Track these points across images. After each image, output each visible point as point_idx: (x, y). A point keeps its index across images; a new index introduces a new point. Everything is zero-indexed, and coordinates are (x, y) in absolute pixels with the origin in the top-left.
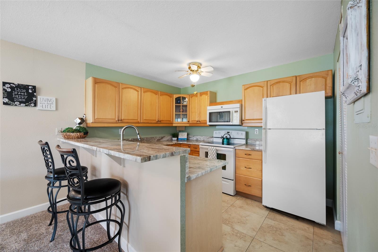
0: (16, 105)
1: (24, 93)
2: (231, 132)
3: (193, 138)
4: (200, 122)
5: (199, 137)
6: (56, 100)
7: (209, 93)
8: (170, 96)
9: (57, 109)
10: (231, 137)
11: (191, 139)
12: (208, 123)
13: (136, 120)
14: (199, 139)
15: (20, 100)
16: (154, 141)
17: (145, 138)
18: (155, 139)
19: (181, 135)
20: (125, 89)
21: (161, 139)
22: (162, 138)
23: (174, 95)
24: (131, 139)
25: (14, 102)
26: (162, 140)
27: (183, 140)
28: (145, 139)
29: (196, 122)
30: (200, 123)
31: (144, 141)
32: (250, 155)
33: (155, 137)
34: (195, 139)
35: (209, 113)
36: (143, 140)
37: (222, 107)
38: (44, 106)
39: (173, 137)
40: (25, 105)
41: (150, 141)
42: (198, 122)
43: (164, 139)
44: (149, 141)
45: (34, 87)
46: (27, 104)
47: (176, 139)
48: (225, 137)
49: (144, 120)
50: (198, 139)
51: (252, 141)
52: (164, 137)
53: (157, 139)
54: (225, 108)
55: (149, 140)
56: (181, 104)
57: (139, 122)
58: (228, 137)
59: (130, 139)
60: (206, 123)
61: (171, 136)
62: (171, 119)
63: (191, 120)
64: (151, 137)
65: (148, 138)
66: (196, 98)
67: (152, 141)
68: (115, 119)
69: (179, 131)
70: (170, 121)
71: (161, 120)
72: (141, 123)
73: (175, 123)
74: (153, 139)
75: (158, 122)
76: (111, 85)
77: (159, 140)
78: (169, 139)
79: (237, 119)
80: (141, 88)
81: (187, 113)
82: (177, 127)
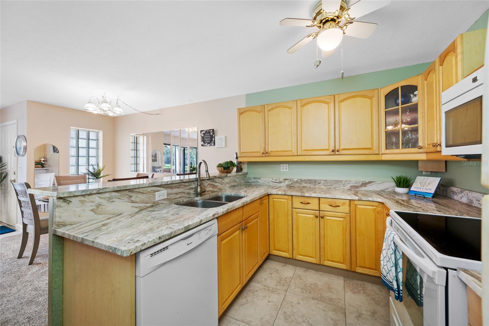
0: (206, 146)
1: (209, 136)
3: (460, 196)
5: (475, 194)
6: (226, 137)
8: (368, 94)
9: (226, 146)
11: (456, 197)
12: (445, 151)
15: (207, 142)
16: (342, 187)
17: (321, 180)
18: (344, 184)
19: (420, 183)
20: (273, 110)
21: (361, 186)
22: (364, 184)
23: (382, 89)
24: (296, 180)
25: (205, 143)
26: (364, 188)
27: (421, 196)
28: (322, 182)
31: (321, 184)
33: (346, 181)
34: (464, 200)
35: (445, 113)
36: (317, 183)
37: (475, 80)
38: (218, 145)
39: (398, 187)
40: (209, 145)
41: (333, 187)
43: (369, 188)
44: (330, 186)
45: (213, 130)
46: (211, 144)
47: (402, 190)
49: (304, 150)
50: (471, 201)
52: (370, 182)
53: (349, 185)
56: (400, 107)
57: (294, 154)
59: (294, 180)
61: (394, 184)
62: (372, 144)
63: (426, 144)
64: (335, 180)
65: (328, 181)
66: (434, 76)
67: (339, 187)
68: (260, 152)
69: (429, 173)
70: (369, 149)
71: (342, 148)
72: (298, 156)
73: (385, 154)
74: (339, 183)
75: (333, 153)
76: (255, 111)
77: (357, 187)
78: (387, 189)
80: (297, 101)
81: (418, 124)
82: (419, 163)
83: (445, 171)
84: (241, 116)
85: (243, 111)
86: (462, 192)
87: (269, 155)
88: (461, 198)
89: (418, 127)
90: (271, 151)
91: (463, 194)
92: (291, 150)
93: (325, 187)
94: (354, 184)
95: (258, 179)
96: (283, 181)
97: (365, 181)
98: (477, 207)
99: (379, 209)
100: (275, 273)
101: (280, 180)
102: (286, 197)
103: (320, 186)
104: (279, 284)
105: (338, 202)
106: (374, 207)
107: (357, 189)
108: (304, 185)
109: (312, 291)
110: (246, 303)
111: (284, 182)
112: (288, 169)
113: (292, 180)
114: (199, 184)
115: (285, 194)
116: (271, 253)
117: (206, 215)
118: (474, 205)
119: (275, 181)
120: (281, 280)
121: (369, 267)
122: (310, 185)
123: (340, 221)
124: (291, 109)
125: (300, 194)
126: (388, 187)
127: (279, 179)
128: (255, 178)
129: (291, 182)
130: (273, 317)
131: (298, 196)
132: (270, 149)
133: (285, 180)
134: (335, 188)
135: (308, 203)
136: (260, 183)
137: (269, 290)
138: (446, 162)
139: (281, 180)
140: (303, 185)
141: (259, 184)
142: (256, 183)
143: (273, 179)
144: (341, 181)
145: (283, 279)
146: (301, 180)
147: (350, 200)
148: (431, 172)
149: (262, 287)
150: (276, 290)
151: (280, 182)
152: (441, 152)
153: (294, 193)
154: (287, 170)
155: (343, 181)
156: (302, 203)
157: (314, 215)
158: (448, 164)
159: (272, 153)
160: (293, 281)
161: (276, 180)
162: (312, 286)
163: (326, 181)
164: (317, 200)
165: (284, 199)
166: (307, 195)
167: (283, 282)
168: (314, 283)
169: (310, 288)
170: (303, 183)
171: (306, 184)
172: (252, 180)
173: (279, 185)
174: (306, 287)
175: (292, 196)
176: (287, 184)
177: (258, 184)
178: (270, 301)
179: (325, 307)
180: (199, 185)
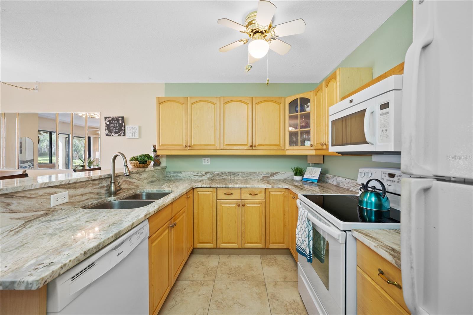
0: (113, 135)
1: (117, 124)
3: (332, 180)
5: (341, 179)
6: (140, 128)
7: (337, 73)
9: (140, 137)
11: (330, 181)
14: (341, 185)
15: (115, 131)
16: (256, 178)
17: (239, 172)
18: (258, 175)
19: (309, 172)
20: (196, 103)
21: (270, 176)
22: (273, 174)
23: (287, 98)
24: (217, 173)
25: (111, 133)
26: (272, 178)
27: (310, 182)
28: (240, 174)
31: (239, 176)
33: (259, 172)
34: (335, 183)
35: (332, 122)
36: (236, 175)
37: (351, 102)
38: (130, 135)
39: (295, 176)
40: (117, 135)
41: (249, 178)
43: (276, 177)
44: (247, 178)
45: (123, 118)
46: (119, 134)
47: (298, 178)
49: (226, 145)
50: (339, 184)
53: (261, 176)
55: (247, 176)
56: (299, 113)
57: (217, 148)
59: (215, 173)
61: (293, 174)
62: (280, 142)
63: (316, 143)
64: (250, 172)
65: (245, 173)
66: (322, 93)
67: (253, 178)
68: (182, 145)
69: (314, 165)
70: (277, 145)
71: (257, 144)
72: (221, 150)
73: (288, 150)
74: (254, 175)
75: (251, 148)
76: (177, 103)
77: (267, 177)
78: (288, 178)
79: (386, 130)
80: (220, 97)
81: (309, 128)
82: (308, 157)
83: (323, 163)
84: (160, 105)
85: (163, 101)
86: (333, 177)
87: (192, 148)
88: (333, 181)
89: (310, 130)
90: (194, 145)
91: (334, 179)
92: (214, 144)
93: (243, 178)
94: (265, 174)
95: (178, 173)
96: (205, 174)
97: (273, 172)
98: (342, 187)
99: (285, 194)
100: (201, 266)
101: (201, 174)
102: (211, 190)
103: (238, 177)
104: (206, 276)
105: (256, 191)
106: (283, 193)
107: (268, 179)
108: (225, 177)
109: (237, 274)
110: (176, 304)
111: (205, 175)
112: (209, 162)
113: (213, 173)
114: (113, 181)
115: (210, 186)
116: (195, 247)
117: (136, 217)
118: (340, 186)
119: (197, 175)
120: (207, 271)
121: (279, 242)
122: (229, 177)
123: (258, 207)
124: (214, 105)
125: (224, 186)
126: (288, 176)
127: (201, 172)
128: (175, 172)
129: (213, 175)
130: (206, 309)
131: (222, 188)
132: (193, 142)
133: (206, 173)
134: (251, 178)
135: (232, 194)
136: (180, 177)
137: (198, 284)
138: (324, 156)
139: (203, 173)
140: (223, 178)
141: (180, 178)
142: (176, 177)
143: (194, 173)
144: (255, 173)
145: (209, 270)
146: (222, 173)
147: (265, 188)
148: (315, 164)
149: (190, 283)
150: (205, 282)
151: (202, 176)
152: (328, 149)
153: (218, 185)
154: (209, 164)
155: (257, 172)
156: (226, 194)
157: (237, 204)
158: (325, 158)
159: (194, 146)
160: (219, 269)
161: (198, 173)
162: (237, 269)
163: (243, 172)
164: (239, 191)
165: (209, 192)
166: (230, 186)
167: (210, 273)
168: (237, 267)
169: (235, 271)
170: (223, 175)
171: (226, 176)
172: (171, 174)
173: (201, 178)
174: (231, 272)
175: (217, 188)
176: (208, 177)
177: (178, 178)
178: (200, 295)
179: (249, 285)
180: (113, 183)
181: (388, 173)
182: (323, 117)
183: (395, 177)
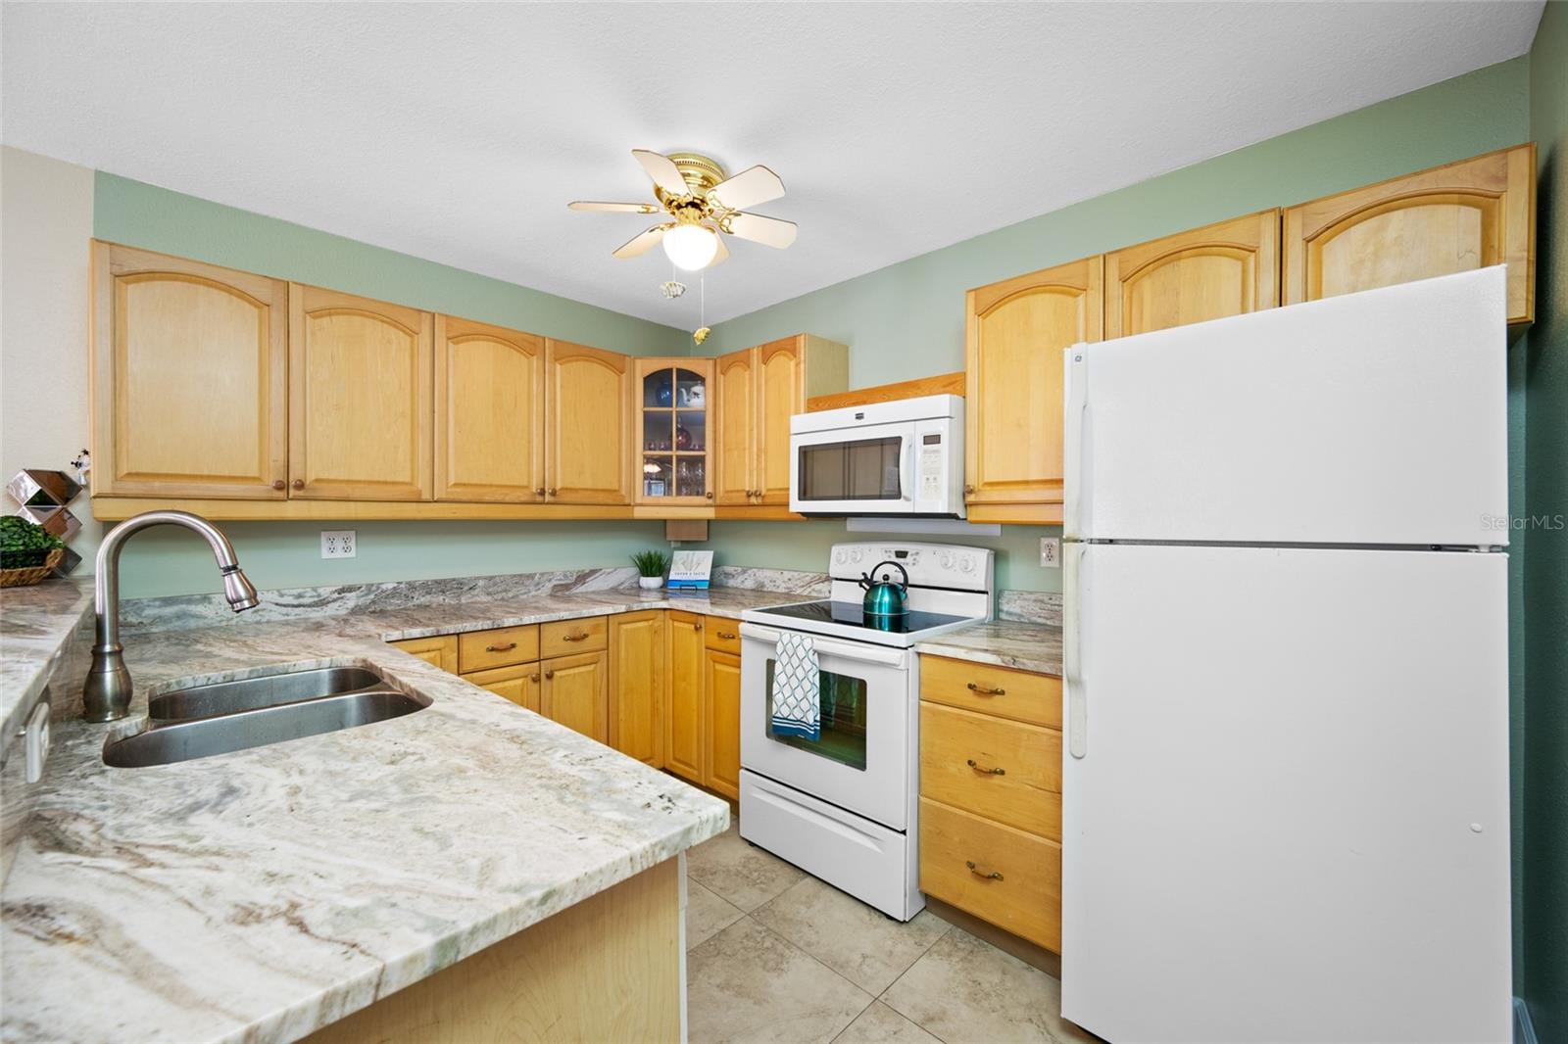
2: (914, 552)
3: (741, 578)
4: (760, 501)
5: (769, 573)
7: (801, 342)
8: (615, 363)
10: (910, 582)
11: (731, 583)
12: (797, 506)
13: (407, 484)
14: (769, 587)
16: (533, 593)
17: (477, 578)
18: (538, 584)
19: (683, 564)
20: (330, 315)
21: (575, 584)
22: (582, 578)
23: (639, 363)
24: (390, 586)
26: (581, 589)
27: (689, 588)
28: (481, 583)
29: (743, 500)
30: (764, 505)
31: (475, 592)
32: (996, 692)
33: (542, 574)
34: (749, 584)
35: (800, 448)
36: (465, 588)
37: (859, 416)
39: (644, 576)
41: (510, 595)
42: (753, 500)
43: (593, 585)
44: (504, 594)
47: (654, 582)
48: (878, 577)
49: (455, 484)
50: (762, 585)
51: (1027, 603)
52: (593, 572)
53: (550, 585)
54: (877, 420)
55: (505, 591)
56: (674, 409)
57: (420, 495)
58: (896, 577)
59: (384, 587)
60: (787, 505)
61: (635, 570)
62: (620, 481)
63: (722, 490)
64: (515, 576)
65: (497, 579)
67: (525, 593)
68: (258, 479)
69: (679, 545)
70: (612, 491)
71: (562, 485)
72: (436, 502)
73: (641, 505)
74: (527, 583)
75: (538, 499)
77: (567, 587)
78: (622, 583)
79: (935, 479)
80: (434, 315)
81: (704, 450)
82: (668, 524)
83: (706, 539)
84: (121, 285)
85: (150, 268)
86: (744, 572)
87: (308, 494)
88: (743, 582)
89: (704, 456)
90: (317, 480)
91: (746, 576)
92: (408, 479)
93: (490, 597)
94: (560, 580)
95: (190, 601)
96: (336, 595)
97: (583, 571)
98: (771, 592)
101: (319, 596)
102: (438, 643)
103: (474, 596)
105: (585, 627)
107: (567, 593)
108: (423, 599)
111: (338, 599)
112: (354, 548)
113: (374, 588)
114: (108, 648)
115: (438, 631)
118: (765, 589)
119: (296, 602)
122: (441, 598)
123: (589, 672)
124: (411, 336)
125: (487, 624)
126: (623, 580)
127: (314, 589)
128: (168, 601)
129: (372, 596)
131: (483, 630)
132: (313, 468)
133: (342, 591)
134: (517, 596)
135: (512, 647)
136: (205, 618)
139: (325, 592)
140: (416, 602)
141: (201, 623)
142: (179, 623)
143: (282, 596)
144: (531, 576)
146: (412, 586)
147: (608, 615)
148: (693, 541)
151: (322, 603)
153: (468, 624)
154: (352, 554)
155: (535, 574)
156: (492, 649)
157: (526, 676)
158: (712, 527)
159: (324, 485)
161: (300, 596)
163: (491, 578)
164: (534, 633)
165: (428, 651)
166: (509, 621)
170: (416, 595)
171: (428, 597)
172: (148, 612)
173: (316, 615)
175: (458, 634)
176: (351, 604)
177: (192, 623)
180: (110, 653)
181: (893, 550)
182: (751, 430)
183: (909, 556)
